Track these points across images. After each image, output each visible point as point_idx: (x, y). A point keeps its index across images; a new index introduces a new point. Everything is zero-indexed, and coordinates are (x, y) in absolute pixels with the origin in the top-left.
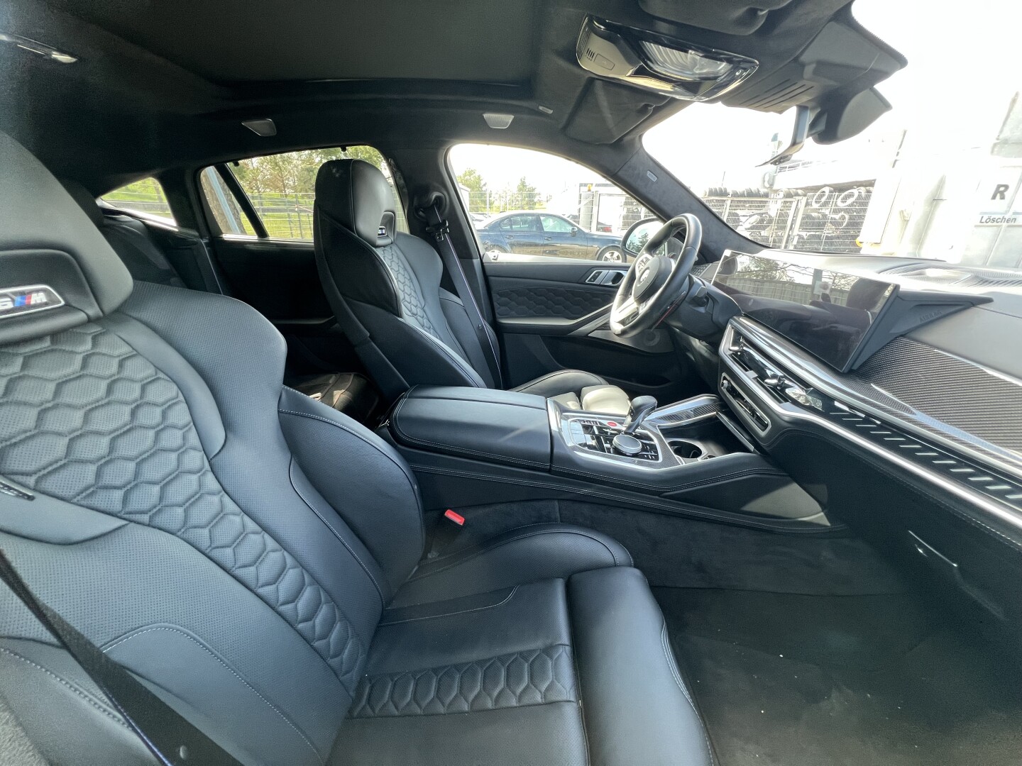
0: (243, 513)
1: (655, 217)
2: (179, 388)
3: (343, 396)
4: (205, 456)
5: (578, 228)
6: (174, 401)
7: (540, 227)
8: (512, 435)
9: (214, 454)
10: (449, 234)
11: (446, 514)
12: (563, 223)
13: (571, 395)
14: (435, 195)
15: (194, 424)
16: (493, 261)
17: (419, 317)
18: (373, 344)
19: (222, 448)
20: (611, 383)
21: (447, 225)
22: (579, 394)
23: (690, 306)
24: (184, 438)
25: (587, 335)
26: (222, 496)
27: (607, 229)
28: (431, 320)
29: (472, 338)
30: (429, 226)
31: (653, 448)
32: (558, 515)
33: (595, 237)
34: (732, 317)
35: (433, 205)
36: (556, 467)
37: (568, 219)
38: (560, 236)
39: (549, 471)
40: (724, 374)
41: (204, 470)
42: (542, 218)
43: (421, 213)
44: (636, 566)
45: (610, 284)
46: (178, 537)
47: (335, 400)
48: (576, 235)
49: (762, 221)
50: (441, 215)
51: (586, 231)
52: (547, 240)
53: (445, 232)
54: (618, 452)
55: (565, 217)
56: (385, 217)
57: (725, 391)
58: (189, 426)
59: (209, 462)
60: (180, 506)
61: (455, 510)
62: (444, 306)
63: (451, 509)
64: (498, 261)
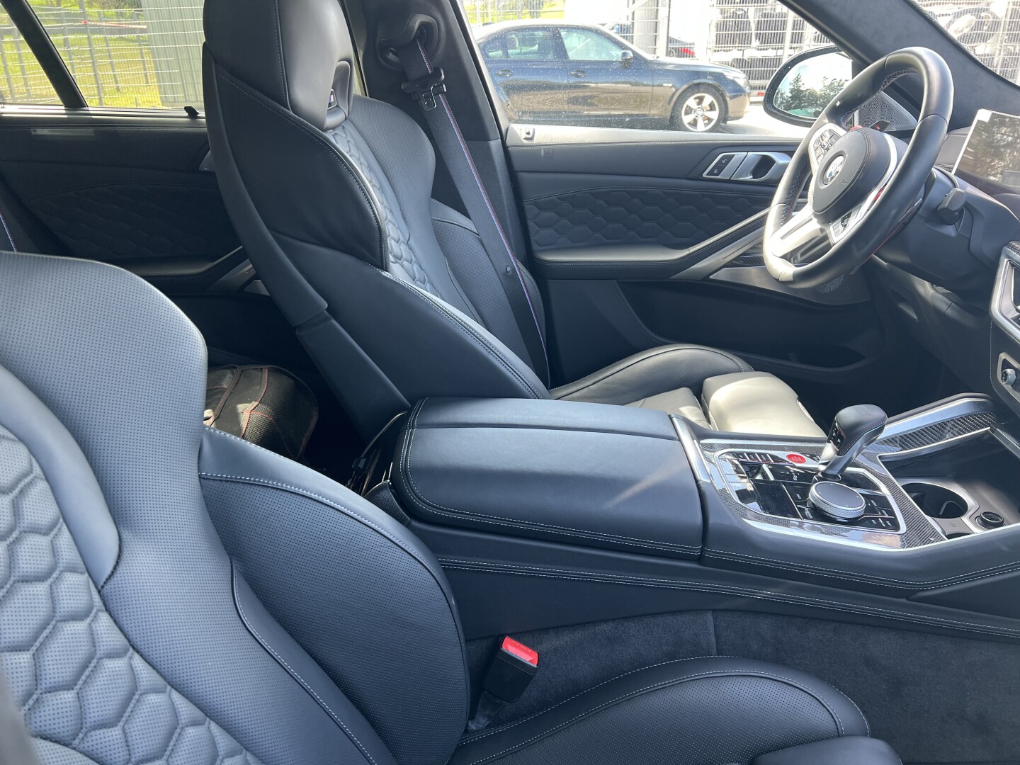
0: (169, 687)
1: (832, 44)
2: (31, 452)
3: (258, 415)
4: (91, 582)
5: (634, 52)
6: (27, 480)
7: (561, 50)
8: (628, 493)
9: (106, 576)
10: (447, 95)
11: (504, 648)
12: (606, 43)
13: (684, 393)
14: (419, 20)
15: (65, 521)
16: (526, 142)
17: (405, 263)
18: (334, 322)
19: (117, 563)
20: (758, 367)
21: (443, 77)
22: (699, 393)
23: (928, 225)
24: (54, 551)
25: (706, 278)
26: (131, 658)
27: (685, 52)
28: (424, 265)
29: (494, 291)
30: (407, 80)
31: (883, 501)
32: (713, 639)
33: (670, 67)
34: (1007, 244)
35: (415, 38)
36: (713, 551)
37: (613, 33)
38: (601, 68)
39: (699, 559)
40: (1003, 356)
41: (94, 611)
42: (563, 33)
43: (391, 56)
44: (875, 735)
45: (749, 178)
46: (74, 749)
47: (244, 424)
48: (634, 65)
49: (979, 25)
50: (430, 58)
51: (649, 57)
52: (577, 76)
53: (438, 91)
54: (820, 515)
55: (606, 29)
56: (338, 70)
57: (1008, 388)
58: (58, 526)
59: (99, 592)
60: (68, 687)
61: (518, 636)
62: (440, 236)
63: (511, 635)
64: (535, 141)
